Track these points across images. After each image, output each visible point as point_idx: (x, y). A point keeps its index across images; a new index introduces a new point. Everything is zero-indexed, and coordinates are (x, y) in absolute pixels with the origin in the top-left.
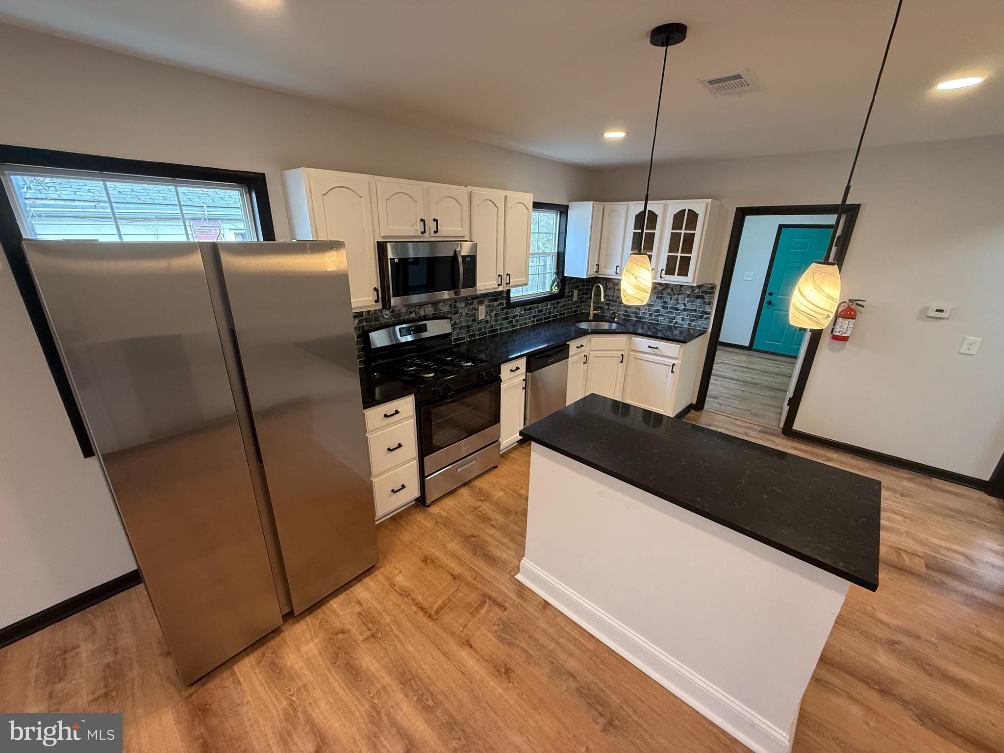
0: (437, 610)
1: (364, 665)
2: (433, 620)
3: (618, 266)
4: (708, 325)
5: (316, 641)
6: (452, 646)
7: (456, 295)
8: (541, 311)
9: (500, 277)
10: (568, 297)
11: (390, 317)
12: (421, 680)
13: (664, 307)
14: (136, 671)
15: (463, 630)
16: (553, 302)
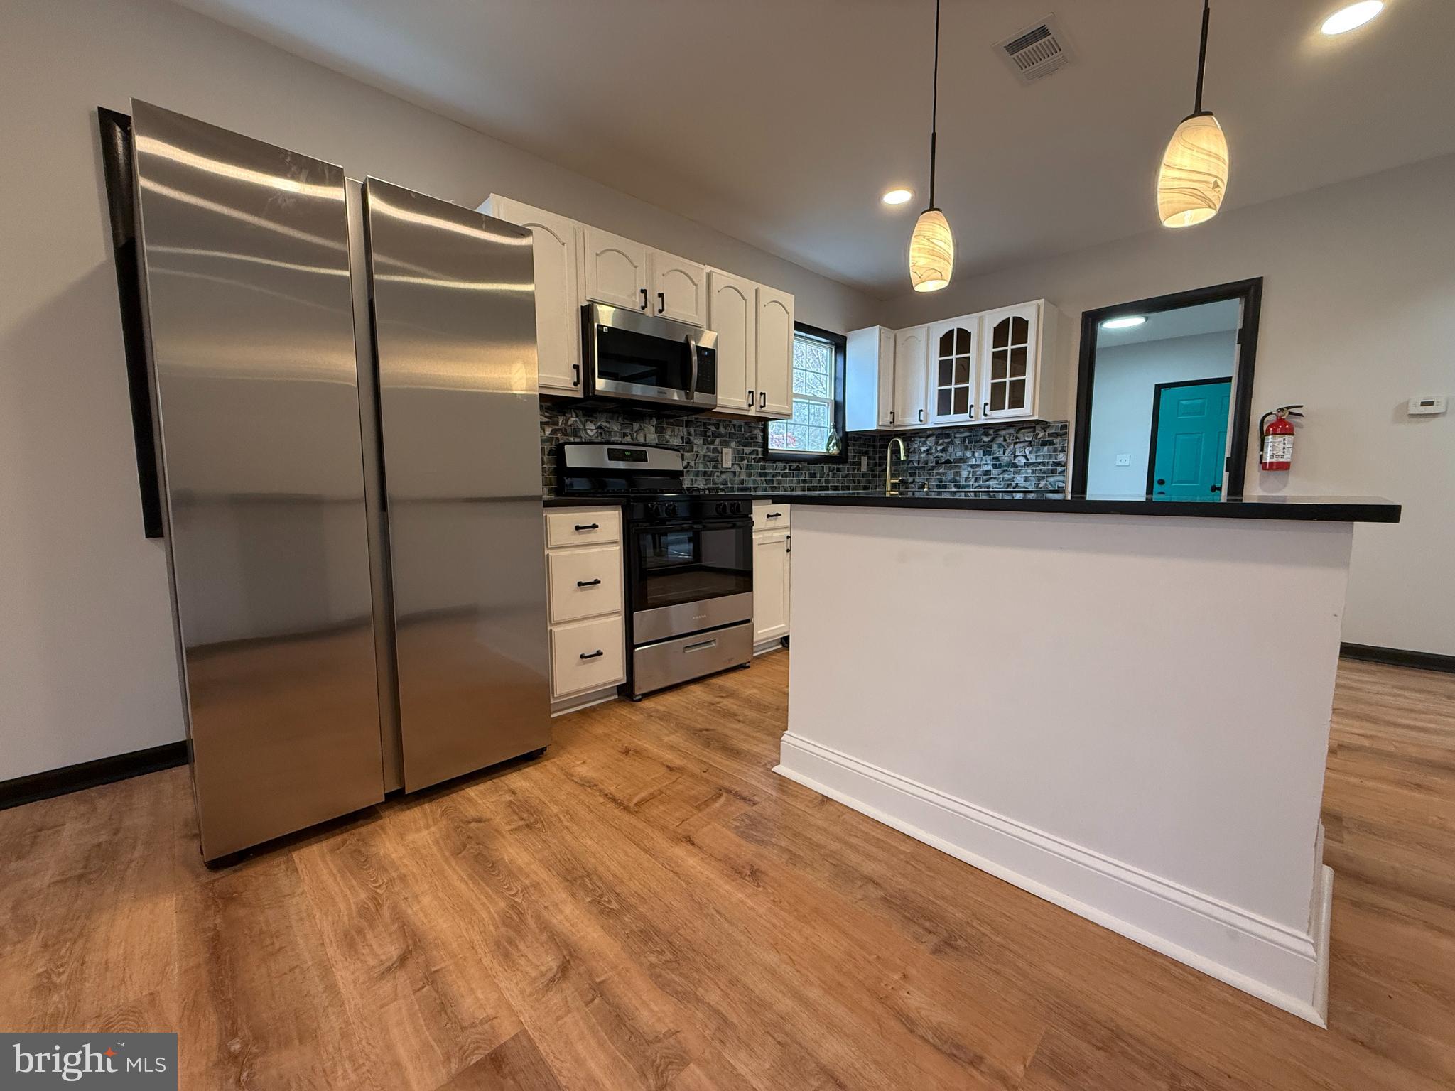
0: (639, 802)
1: (506, 858)
2: (631, 813)
3: (921, 411)
4: (1065, 482)
5: (433, 829)
6: (660, 841)
7: (687, 399)
8: (813, 475)
9: (751, 394)
10: (853, 463)
11: (596, 435)
12: (601, 878)
13: (995, 466)
14: (139, 851)
15: (680, 824)
16: (832, 466)
